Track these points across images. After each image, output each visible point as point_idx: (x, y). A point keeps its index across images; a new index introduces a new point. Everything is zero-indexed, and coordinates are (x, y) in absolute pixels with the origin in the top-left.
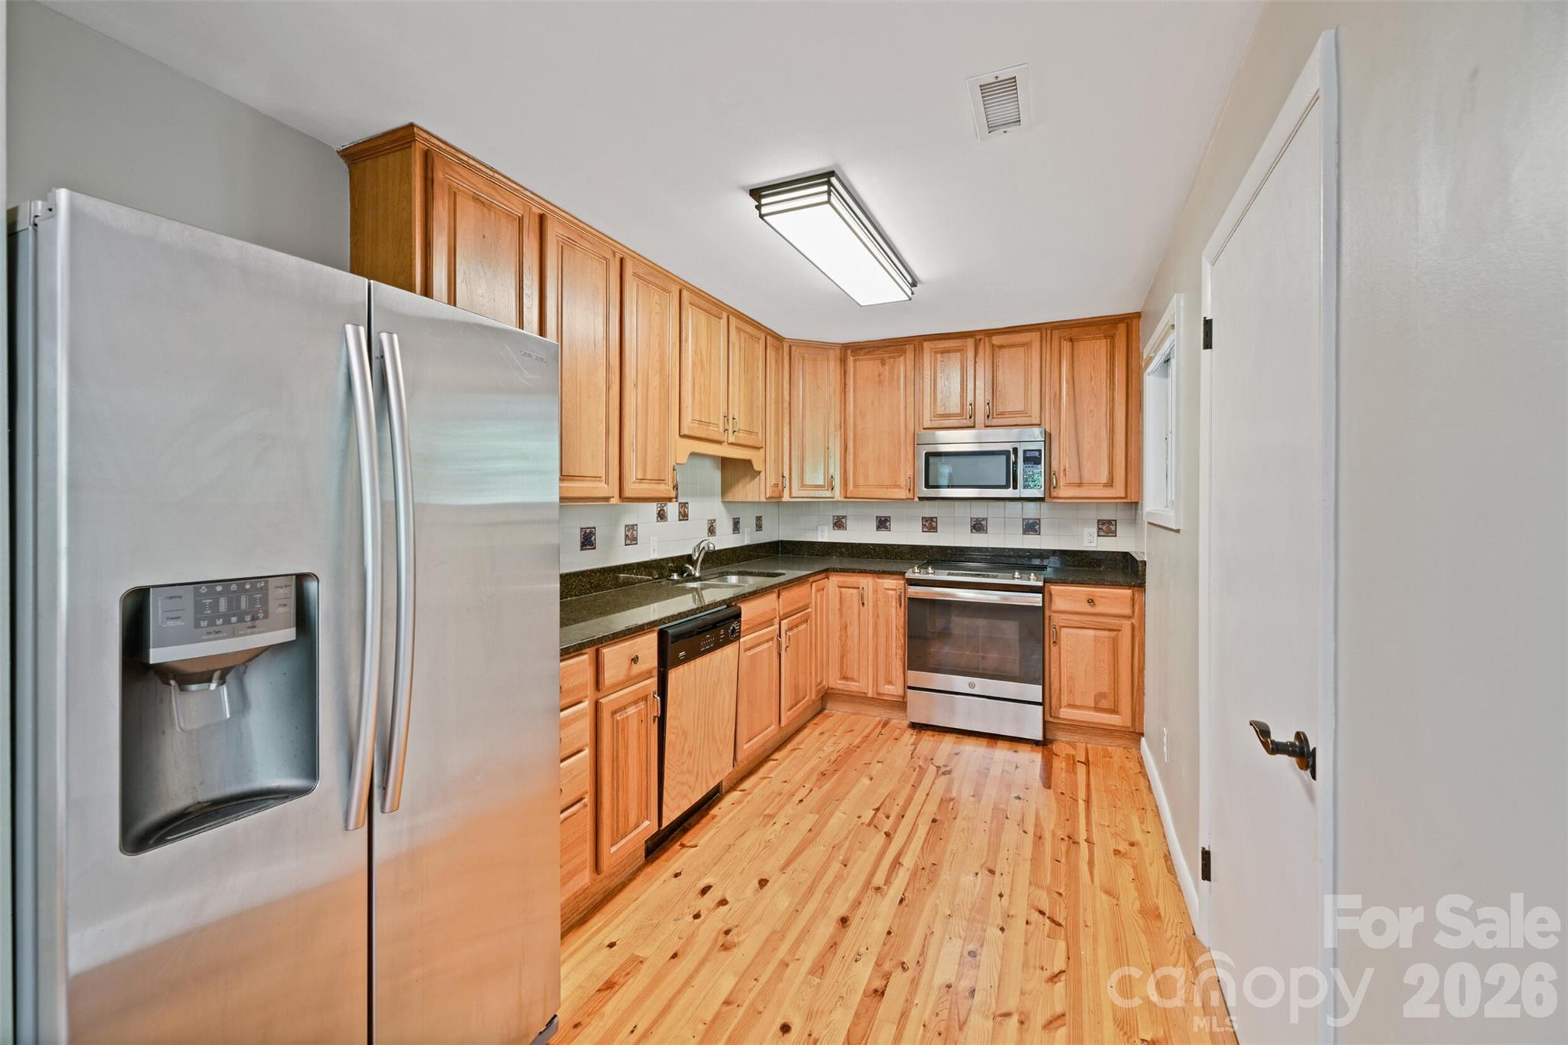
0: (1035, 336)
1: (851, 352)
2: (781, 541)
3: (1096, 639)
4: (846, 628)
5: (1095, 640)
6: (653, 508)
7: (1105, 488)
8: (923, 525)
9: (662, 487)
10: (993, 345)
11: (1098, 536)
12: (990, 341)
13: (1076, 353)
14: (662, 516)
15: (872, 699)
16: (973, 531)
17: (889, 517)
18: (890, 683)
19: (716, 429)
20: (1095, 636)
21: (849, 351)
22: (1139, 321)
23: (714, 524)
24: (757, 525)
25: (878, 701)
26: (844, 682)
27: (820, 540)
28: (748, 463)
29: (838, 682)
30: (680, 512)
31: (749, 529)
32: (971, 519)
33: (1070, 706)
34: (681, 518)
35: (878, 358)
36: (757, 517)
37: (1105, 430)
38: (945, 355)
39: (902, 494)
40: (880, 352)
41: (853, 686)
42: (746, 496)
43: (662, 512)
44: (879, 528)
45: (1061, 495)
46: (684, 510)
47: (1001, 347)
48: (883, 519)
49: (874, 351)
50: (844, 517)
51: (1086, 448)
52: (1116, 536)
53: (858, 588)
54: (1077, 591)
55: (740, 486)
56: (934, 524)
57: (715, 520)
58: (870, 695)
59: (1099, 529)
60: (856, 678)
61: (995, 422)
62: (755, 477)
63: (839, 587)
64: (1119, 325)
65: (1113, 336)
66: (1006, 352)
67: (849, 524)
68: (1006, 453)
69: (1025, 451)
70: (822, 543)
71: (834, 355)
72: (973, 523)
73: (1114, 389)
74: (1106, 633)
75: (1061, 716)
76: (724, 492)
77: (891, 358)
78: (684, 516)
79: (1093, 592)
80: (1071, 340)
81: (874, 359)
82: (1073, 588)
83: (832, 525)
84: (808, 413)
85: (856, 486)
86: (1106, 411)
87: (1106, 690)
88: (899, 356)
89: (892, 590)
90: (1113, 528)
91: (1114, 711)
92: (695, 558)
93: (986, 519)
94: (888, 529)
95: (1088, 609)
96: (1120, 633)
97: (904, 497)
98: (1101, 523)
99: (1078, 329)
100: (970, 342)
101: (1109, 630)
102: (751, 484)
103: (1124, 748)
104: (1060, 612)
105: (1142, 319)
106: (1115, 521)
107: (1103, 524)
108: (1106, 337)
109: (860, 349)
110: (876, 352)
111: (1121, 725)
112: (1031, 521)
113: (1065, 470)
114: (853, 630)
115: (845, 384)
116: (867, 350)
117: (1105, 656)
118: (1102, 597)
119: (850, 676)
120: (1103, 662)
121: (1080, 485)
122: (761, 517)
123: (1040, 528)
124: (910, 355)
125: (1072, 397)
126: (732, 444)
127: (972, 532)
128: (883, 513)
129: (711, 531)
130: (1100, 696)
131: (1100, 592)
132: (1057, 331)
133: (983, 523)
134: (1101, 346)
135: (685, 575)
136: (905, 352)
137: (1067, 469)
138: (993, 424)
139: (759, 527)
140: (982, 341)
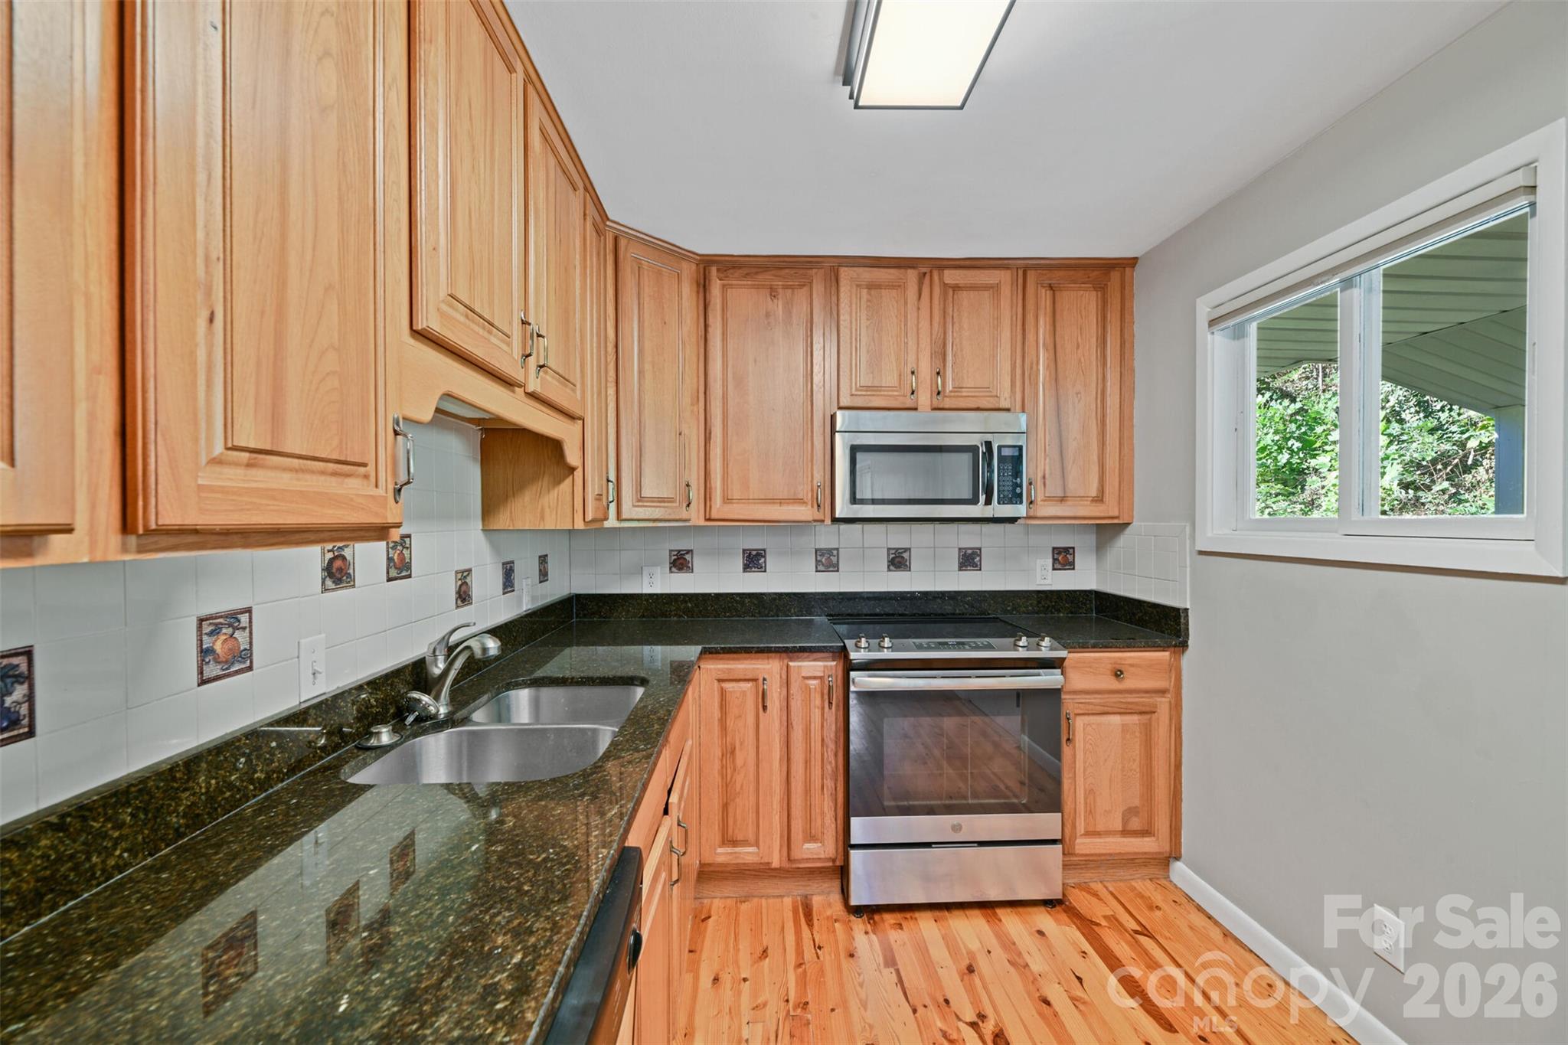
0: (1003, 277)
1: (718, 270)
2: (578, 597)
3: (1125, 728)
4: (733, 752)
5: (1123, 731)
6: (313, 556)
7: (1094, 504)
8: (817, 562)
9: (353, 486)
10: (945, 284)
11: (1054, 569)
12: (941, 279)
13: (1058, 305)
14: (337, 573)
15: (779, 869)
16: (892, 568)
17: (764, 550)
18: (811, 838)
19: (504, 347)
20: (1123, 725)
21: (714, 270)
22: (1134, 271)
23: (468, 580)
24: (540, 570)
25: (794, 872)
26: (730, 850)
27: (647, 590)
28: (555, 446)
29: (720, 850)
30: (390, 559)
31: (529, 581)
32: (889, 549)
33: (1088, 834)
34: (393, 573)
35: (763, 287)
36: (540, 557)
37: (1095, 421)
38: (873, 292)
39: (804, 512)
40: (767, 276)
41: (748, 854)
42: (542, 518)
43: (338, 563)
44: (747, 568)
45: (1039, 514)
46: (401, 554)
47: (956, 288)
48: (754, 553)
49: (757, 273)
50: (688, 552)
51: (1072, 446)
52: (1074, 569)
53: (755, 680)
54: (1100, 658)
55: (527, 496)
56: (834, 559)
57: (470, 571)
58: (776, 864)
59: (1055, 560)
60: (751, 837)
61: (947, 403)
62: (564, 480)
63: (719, 681)
64: (1112, 274)
65: (1103, 288)
66: (965, 297)
67: (697, 562)
68: (973, 449)
69: (1000, 448)
70: (651, 595)
71: (688, 270)
72: (892, 556)
73: (1104, 364)
74: (1135, 718)
75: (1077, 852)
76: (488, 510)
77: (785, 287)
78: (399, 569)
79: (1121, 658)
80: (1051, 287)
81: (757, 287)
82: (1092, 655)
83: (668, 566)
84: (647, 367)
85: (727, 500)
86: (1097, 393)
87: (1137, 802)
88: (801, 286)
89: (815, 678)
90: (1070, 558)
91: (1146, 832)
92: (437, 671)
93: (909, 550)
94: (762, 569)
95: (1114, 684)
96: (1155, 716)
97: (810, 519)
98: (1056, 551)
99: (1062, 273)
100: (912, 275)
101: (1141, 713)
102: (554, 493)
103: (1151, 880)
104: (1075, 692)
105: (1137, 267)
106: (1073, 548)
107: (1059, 553)
108: (1095, 289)
109: (734, 267)
110: (760, 277)
111: (1158, 851)
112: (969, 551)
113: (1044, 477)
114: (745, 756)
115: (706, 326)
116: (746, 271)
117: (1136, 749)
118: (1132, 665)
119: (740, 837)
120: (1134, 760)
121: (1063, 499)
122: (547, 555)
123: (980, 560)
124: (818, 288)
125: (1053, 372)
126: (533, 396)
127: (889, 570)
128: (754, 544)
129: (463, 597)
130: (1130, 812)
131: (1130, 657)
132: (1033, 272)
133: (906, 555)
134: (1090, 300)
135: (411, 719)
136: (811, 283)
137: (1047, 476)
138: (947, 406)
139: (544, 575)
140: (928, 277)
